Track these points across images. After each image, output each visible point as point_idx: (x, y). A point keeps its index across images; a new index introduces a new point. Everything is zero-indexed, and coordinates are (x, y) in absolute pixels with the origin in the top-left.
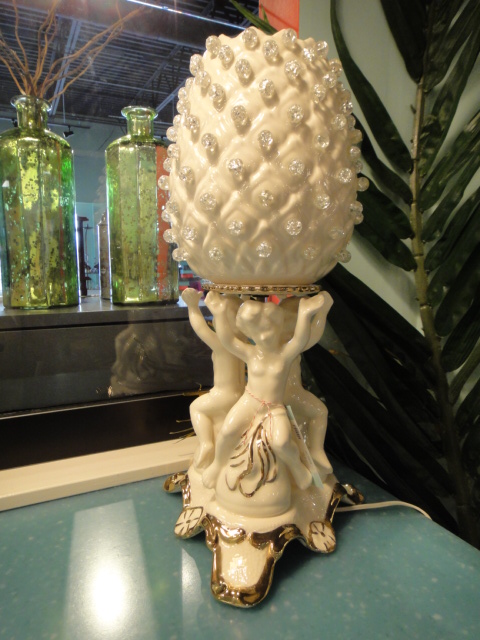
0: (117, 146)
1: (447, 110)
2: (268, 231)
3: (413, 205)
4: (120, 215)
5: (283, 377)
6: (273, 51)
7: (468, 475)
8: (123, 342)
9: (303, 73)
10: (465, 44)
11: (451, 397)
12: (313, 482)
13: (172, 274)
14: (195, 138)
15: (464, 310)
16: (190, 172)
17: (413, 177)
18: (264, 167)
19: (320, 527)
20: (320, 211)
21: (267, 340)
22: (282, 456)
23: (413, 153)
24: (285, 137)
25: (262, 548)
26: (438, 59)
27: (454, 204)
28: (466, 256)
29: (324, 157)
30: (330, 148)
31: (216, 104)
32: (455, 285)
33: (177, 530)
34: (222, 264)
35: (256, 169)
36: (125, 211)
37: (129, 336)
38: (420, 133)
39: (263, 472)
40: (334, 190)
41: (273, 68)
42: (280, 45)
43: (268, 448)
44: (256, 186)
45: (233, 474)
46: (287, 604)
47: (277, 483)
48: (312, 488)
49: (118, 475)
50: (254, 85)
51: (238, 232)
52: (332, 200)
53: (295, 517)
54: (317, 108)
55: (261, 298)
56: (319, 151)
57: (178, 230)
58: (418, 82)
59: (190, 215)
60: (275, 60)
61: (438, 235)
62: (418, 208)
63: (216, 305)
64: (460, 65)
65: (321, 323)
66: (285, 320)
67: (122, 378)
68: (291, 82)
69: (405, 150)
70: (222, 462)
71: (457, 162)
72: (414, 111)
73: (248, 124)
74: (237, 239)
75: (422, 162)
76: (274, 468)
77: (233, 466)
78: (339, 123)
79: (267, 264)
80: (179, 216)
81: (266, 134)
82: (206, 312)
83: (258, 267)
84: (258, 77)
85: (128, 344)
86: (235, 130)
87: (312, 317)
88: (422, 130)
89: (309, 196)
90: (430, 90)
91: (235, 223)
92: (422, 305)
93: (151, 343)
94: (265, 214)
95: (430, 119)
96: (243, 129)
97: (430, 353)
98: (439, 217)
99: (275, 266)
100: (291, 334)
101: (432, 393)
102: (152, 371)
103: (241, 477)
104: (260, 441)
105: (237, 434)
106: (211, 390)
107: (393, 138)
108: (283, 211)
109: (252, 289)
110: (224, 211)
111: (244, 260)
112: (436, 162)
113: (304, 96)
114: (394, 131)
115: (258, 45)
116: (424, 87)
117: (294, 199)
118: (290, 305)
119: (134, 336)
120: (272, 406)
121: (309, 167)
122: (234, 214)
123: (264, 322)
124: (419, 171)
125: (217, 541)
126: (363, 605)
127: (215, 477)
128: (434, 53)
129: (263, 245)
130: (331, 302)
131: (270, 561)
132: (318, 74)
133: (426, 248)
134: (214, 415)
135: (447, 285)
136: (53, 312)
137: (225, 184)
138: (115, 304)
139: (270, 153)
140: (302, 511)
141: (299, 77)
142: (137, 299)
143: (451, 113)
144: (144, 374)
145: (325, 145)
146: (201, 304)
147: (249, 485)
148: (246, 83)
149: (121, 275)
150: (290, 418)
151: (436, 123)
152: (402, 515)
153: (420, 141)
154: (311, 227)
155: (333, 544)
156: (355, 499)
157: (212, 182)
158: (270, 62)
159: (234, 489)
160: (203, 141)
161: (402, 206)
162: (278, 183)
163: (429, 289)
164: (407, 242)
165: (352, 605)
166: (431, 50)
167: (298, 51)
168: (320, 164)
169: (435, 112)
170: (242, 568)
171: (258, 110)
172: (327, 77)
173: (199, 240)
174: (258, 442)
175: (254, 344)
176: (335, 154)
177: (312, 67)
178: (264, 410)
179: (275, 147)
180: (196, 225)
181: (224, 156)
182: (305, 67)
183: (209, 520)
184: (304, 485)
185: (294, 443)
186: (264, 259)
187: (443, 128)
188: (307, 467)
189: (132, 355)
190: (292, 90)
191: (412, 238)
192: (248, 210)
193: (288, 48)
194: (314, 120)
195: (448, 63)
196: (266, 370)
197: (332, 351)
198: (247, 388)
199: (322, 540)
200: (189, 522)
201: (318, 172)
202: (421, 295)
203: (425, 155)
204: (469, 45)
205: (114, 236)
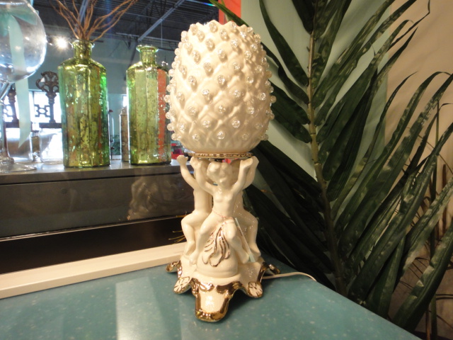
0: (134, 69)
1: (326, 51)
2: (223, 126)
3: (309, 104)
4: (136, 110)
5: (232, 203)
6: (225, 34)
7: (341, 260)
8: (137, 187)
9: (240, 44)
10: (335, 15)
11: (332, 216)
12: (250, 260)
13: (167, 146)
14: (185, 76)
15: (338, 165)
16: (182, 95)
17: (309, 88)
18: (221, 93)
19: (254, 285)
20: (250, 115)
21: (223, 183)
22: (232, 244)
23: (308, 74)
24: (231, 77)
25: (222, 293)
26: (322, 21)
27: (331, 105)
28: (338, 134)
29: (251, 88)
30: (254, 83)
31: (195, 60)
32: (333, 151)
33: (175, 290)
34: (199, 143)
35: (216, 94)
36: (139, 108)
37: (140, 184)
38: (312, 63)
39: (222, 253)
40: (257, 104)
41: (225, 42)
42: (228, 30)
43: (225, 241)
44: (217, 102)
45: (206, 255)
46: (235, 320)
47: (230, 259)
48: (249, 264)
49: (139, 264)
50: (215, 50)
51: (207, 127)
52: (255, 109)
53: (240, 278)
54: (247, 62)
55: (220, 160)
56: (249, 85)
57: (175, 124)
58: (311, 34)
59: (182, 117)
60: (225, 38)
61: (323, 122)
62: (312, 106)
63: (196, 164)
64: (332, 26)
65: (253, 173)
66: (233, 172)
67: (136, 211)
68: (234, 49)
69: (303, 73)
70: (200, 250)
71: (333, 80)
72: (309, 50)
73: (212, 71)
74: (207, 130)
75: (314, 80)
76: (228, 251)
77: (206, 251)
78: (258, 70)
79: (223, 142)
80: (176, 117)
81: (221, 77)
82: (190, 168)
83: (218, 144)
84: (217, 47)
85: (140, 189)
86: (205, 74)
87: (247, 170)
88: (313, 61)
89: (244, 107)
90: (318, 39)
91: (206, 122)
92: (315, 163)
93: (155, 188)
94: (222, 117)
95: (317, 56)
96: (210, 74)
97: (320, 191)
98: (323, 112)
99: (227, 144)
100: (236, 179)
101: (322, 214)
102: (155, 205)
103: (211, 257)
104: (220, 237)
105: (207, 235)
106: (193, 212)
107: (297, 66)
108: (231, 115)
109: (215, 155)
110: (200, 116)
111: (211, 140)
112: (321, 80)
113: (241, 57)
114: (297, 62)
115: (217, 30)
116: (314, 36)
117: (236, 109)
118: (235, 163)
119: (144, 184)
120: (227, 218)
121: (243, 93)
122: (206, 118)
123: (222, 173)
124: (312, 84)
125: (198, 291)
126: (275, 319)
127: (196, 258)
128: (319, 18)
129: (220, 133)
130: (257, 162)
131: (226, 300)
132: (248, 44)
133: (317, 130)
134: (195, 226)
135: (329, 151)
136: (95, 169)
137: (200, 102)
138: (132, 164)
139: (224, 86)
140: (244, 276)
141: (238, 47)
142: (146, 162)
143: (328, 53)
144: (151, 207)
145: (251, 82)
146: (187, 164)
147: (215, 261)
148: (211, 49)
149: (136, 147)
150: (237, 225)
151: (321, 58)
152: (300, 279)
153: (313, 68)
154: (246, 123)
155: (261, 293)
156: (275, 272)
157: (194, 100)
158: (223, 39)
159: (207, 263)
160: (189, 80)
161: (303, 106)
162: (227, 102)
163: (319, 153)
164: (307, 126)
165: (269, 320)
166: (317, 16)
167: (237, 33)
168: (249, 91)
169: (320, 52)
170: (212, 303)
171: (217, 64)
172: (253, 46)
173: (187, 130)
174: (219, 238)
175: (217, 185)
176: (257, 85)
177: (245, 41)
178: (223, 221)
179: (226, 83)
180: (185, 122)
181: (200, 87)
182: (241, 41)
183: (193, 281)
184: (244, 261)
185: (238, 238)
186: (221, 140)
187: (324, 61)
188: (246, 251)
189: (143, 196)
190: (235, 54)
191: (309, 124)
192: (213, 115)
193: (232, 31)
194: (246, 69)
195: (327, 24)
196: (223, 199)
197: (263, 191)
198: (213, 209)
199: (255, 291)
200: (182, 285)
201: (248, 96)
202: (315, 157)
203: (315, 76)
204: (337, 15)
205: (132, 123)
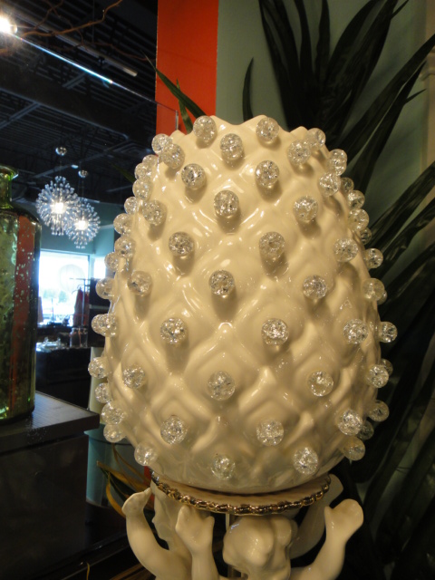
18: (311, 330)
181: (245, 310)
